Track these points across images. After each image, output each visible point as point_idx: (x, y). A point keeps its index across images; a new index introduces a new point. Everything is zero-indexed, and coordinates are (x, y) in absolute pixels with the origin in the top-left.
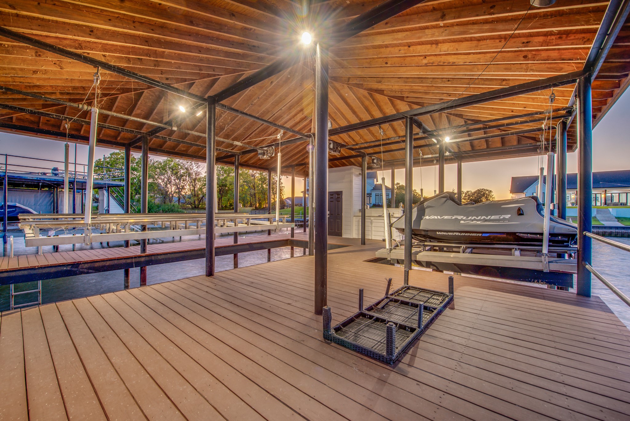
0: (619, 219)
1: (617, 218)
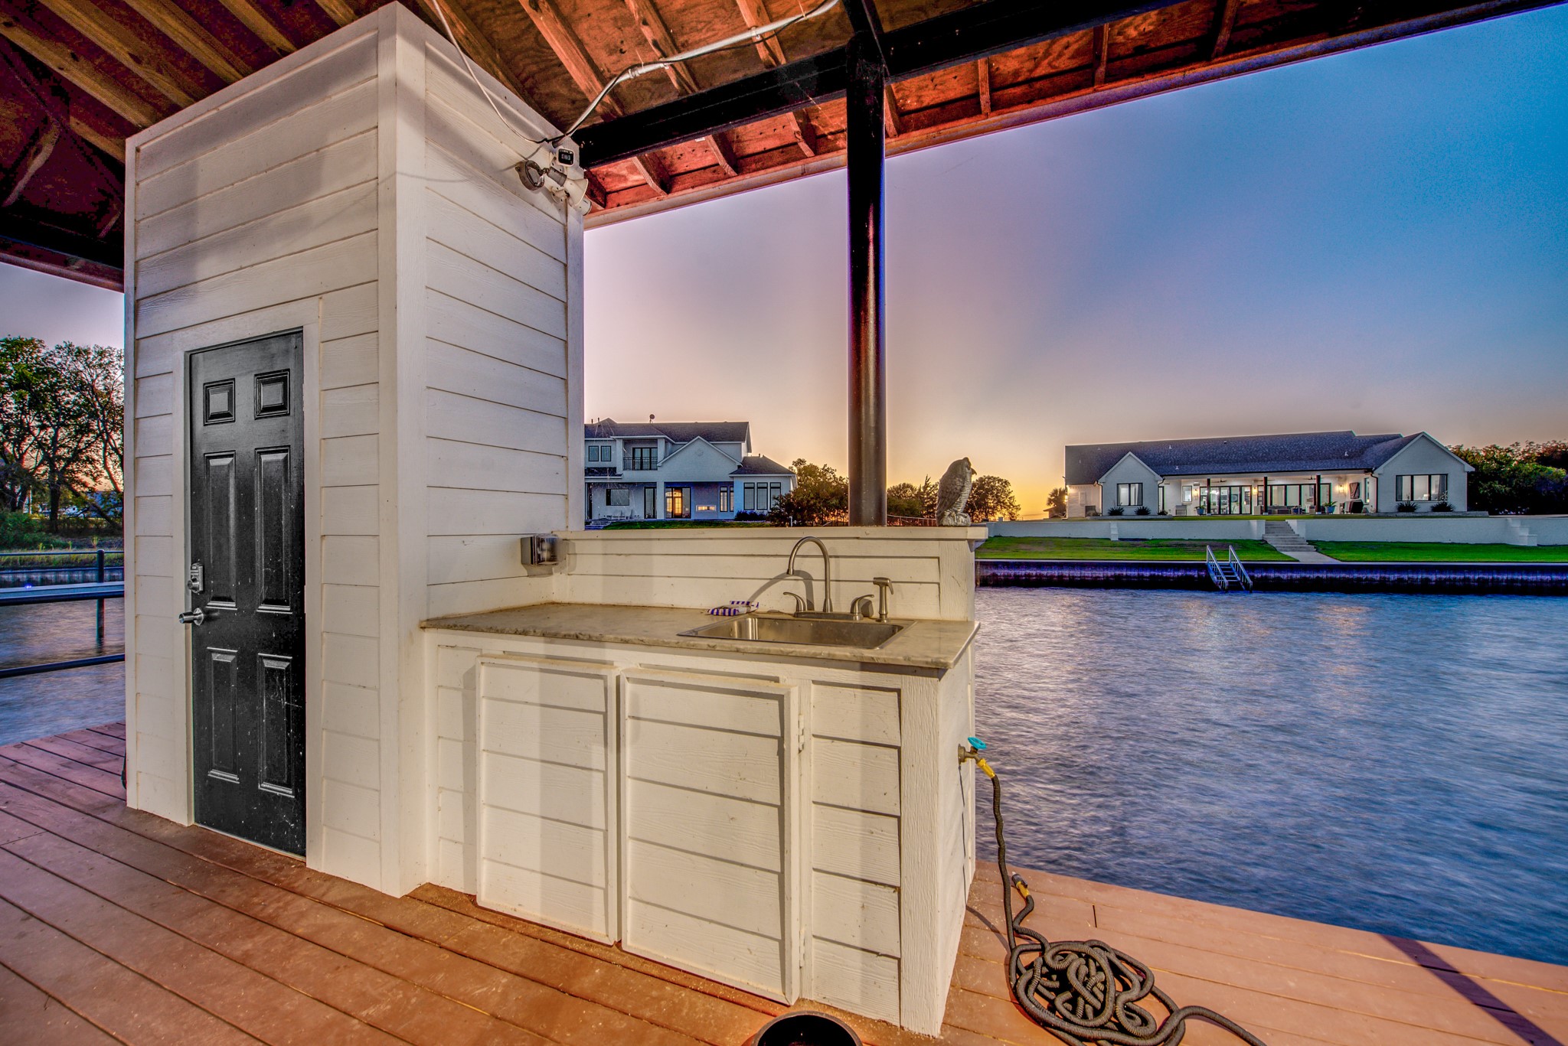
0: (1317, 545)
1: (1310, 542)
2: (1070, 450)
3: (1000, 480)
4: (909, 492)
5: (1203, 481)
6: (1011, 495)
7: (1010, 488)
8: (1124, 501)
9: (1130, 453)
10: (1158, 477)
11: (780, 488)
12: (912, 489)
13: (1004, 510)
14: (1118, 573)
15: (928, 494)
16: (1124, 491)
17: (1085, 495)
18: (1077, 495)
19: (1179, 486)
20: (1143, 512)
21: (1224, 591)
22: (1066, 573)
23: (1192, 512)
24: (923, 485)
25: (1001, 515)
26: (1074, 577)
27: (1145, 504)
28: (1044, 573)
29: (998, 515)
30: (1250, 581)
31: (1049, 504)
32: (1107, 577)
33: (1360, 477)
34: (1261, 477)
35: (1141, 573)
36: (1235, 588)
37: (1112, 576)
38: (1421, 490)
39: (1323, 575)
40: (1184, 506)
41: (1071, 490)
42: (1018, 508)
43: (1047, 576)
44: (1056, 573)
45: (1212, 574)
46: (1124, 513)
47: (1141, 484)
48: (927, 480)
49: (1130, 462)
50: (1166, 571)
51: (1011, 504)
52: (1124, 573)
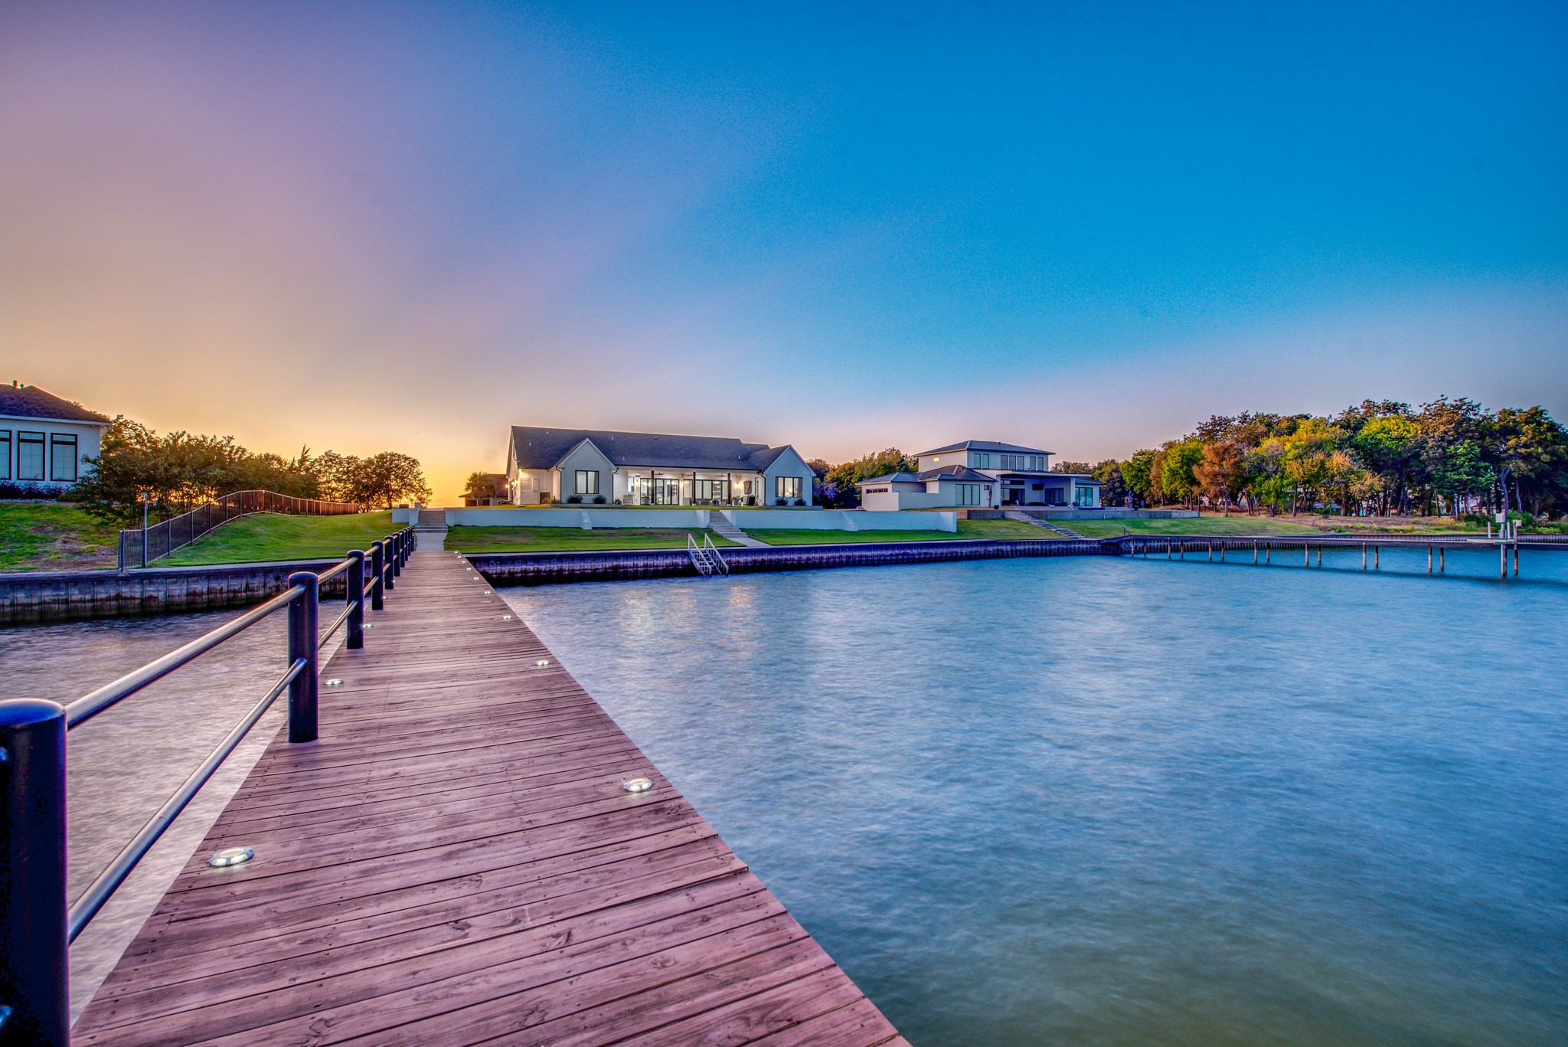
0: (751, 533)
1: (743, 530)
2: (517, 432)
3: (406, 459)
4: (276, 466)
5: (648, 473)
6: (421, 477)
7: (420, 468)
8: (581, 489)
9: (588, 440)
10: (613, 466)
11: (75, 444)
12: (279, 461)
13: (412, 496)
14: (615, 563)
15: (307, 470)
16: (581, 478)
17: (538, 480)
18: (529, 480)
19: (626, 477)
20: (599, 500)
21: (708, 575)
22: (566, 566)
23: (637, 501)
24: (299, 457)
25: (408, 499)
26: (573, 570)
27: (602, 493)
28: (543, 567)
29: (404, 501)
30: (727, 567)
31: (467, 489)
32: (606, 569)
33: (752, 476)
34: (690, 472)
35: (635, 562)
36: (718, 572)
37: (609, 568)
38: (789, 489)
39: (766, 557)
40: (630, 496)
41: (523, 475)
42: (429, 492)
43: (545, 571)
44: (555, 567)
45: (694, 561)
46: (583, 501)
47: (597, 472)
48: (305, 452)
49: (586, 449)
50: (657, 559)
51: (421, 487)
52: (621, 564)
